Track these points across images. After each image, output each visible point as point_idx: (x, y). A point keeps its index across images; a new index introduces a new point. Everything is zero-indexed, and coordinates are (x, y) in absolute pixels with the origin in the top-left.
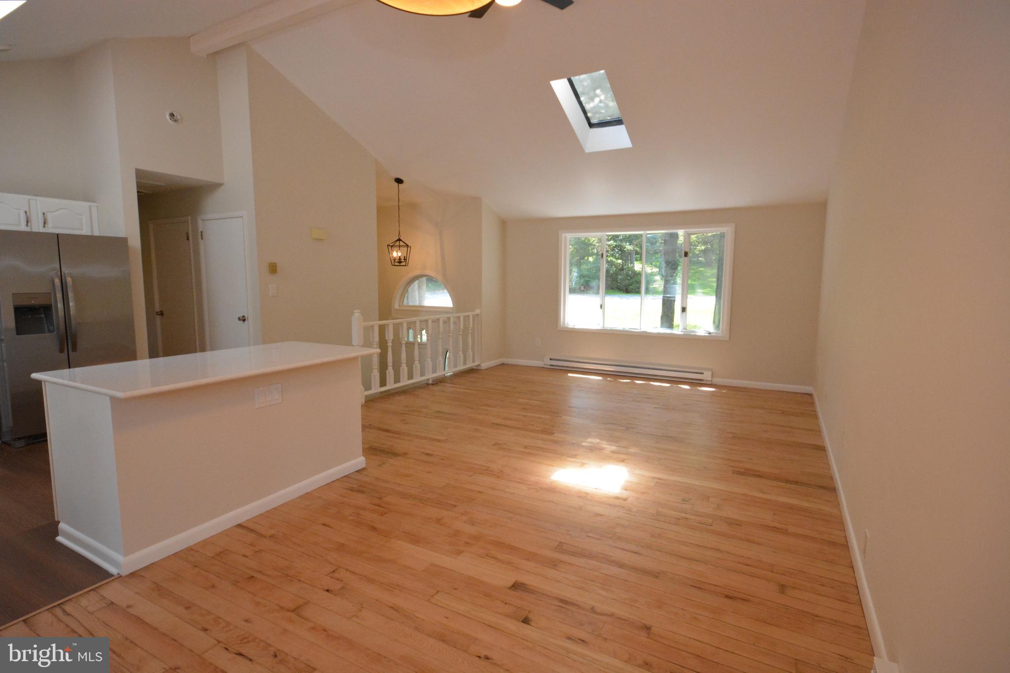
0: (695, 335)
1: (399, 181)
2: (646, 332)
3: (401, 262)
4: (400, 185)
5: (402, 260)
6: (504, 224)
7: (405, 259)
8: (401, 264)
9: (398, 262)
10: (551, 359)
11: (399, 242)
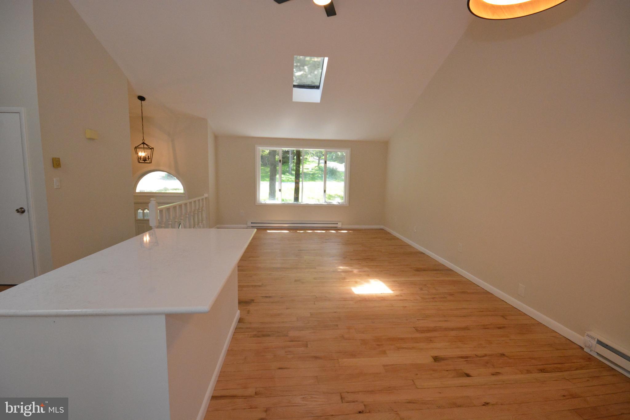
0: (332, 204)
1: (142, 98)
2: (308, 204)
3: (146, 160)
4: (142, 102)
5: (147, 159)
6: (216, 138)
7: (149, 158)
8: (146, 162)
9: (143, 160)
10: (252, 223)
11: (144, 145)
